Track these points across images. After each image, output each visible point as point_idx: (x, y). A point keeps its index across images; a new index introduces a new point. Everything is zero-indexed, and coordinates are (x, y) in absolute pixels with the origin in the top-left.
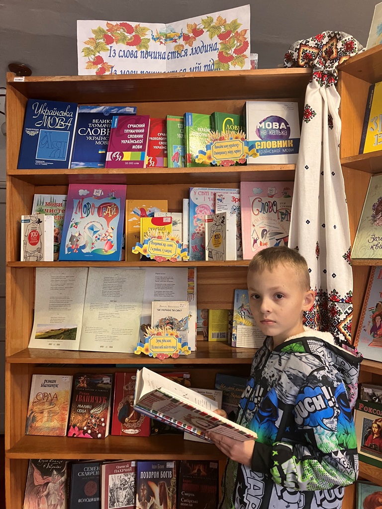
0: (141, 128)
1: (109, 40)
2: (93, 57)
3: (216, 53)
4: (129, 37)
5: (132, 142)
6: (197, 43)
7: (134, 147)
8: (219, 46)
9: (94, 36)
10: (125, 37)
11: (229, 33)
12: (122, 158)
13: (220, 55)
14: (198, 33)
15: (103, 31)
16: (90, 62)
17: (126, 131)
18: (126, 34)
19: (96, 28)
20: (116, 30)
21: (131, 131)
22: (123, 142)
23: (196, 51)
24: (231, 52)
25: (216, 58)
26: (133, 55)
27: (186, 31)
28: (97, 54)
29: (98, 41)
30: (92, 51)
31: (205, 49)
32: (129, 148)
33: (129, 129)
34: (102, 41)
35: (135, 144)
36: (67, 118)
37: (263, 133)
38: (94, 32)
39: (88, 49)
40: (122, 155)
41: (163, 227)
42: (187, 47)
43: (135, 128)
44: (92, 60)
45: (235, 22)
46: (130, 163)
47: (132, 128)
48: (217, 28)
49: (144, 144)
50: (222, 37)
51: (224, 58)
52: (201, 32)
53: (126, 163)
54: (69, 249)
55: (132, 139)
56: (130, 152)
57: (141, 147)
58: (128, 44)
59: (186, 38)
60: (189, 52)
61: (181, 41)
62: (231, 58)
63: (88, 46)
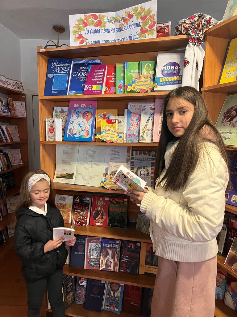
0: (102, 72)
1: (85, 24)
2: (77, 34)
3: (139, 28)
4: (96, 22)
5: (97, 79)
6: (130, 23)
7: (98, 82)
8: (141, 24)
9: (77, 23)
10: (93, 22)
11: (146, 16)
12: (92, 89)
13: (142, 29)
14: (131, 16)
15: (82, 20)
16: (76, 37)
17: (95, 74)
18: (94, 20)
19: (78, 19)
20: (89, 19)
21: (97, 74)
22: (93, 80)
23: (130, 27)
24: (147, 27)
25: (139, 31)
26: (97, 32)
27: (125, 16)
28: (80, 33)
29: (80, 26)
30: (77, 31)
31: (134, 26)
32: (95, 83)
33: (96, 72)
34: (82, 25)
35: (98, 81)
36: (67, 68)
37: (165, 72)
38: (78, 21)
39: (75, 30)
40: (92, 87)
41: (112, 124)
42: (125, 25)
43: (99, 72)
44: (77, 36)
45: (149, 9)
46: (96, 91)
47: (97, 72)
48: (140, 13)
49: (103, 81)
50: (143, 18)
51: (143, 31)
52: (132, 16)
53: (94, 91)
54: (69, 135)
55: (97, 78)
56: (96, 85)
57: (101, 82)
58: (95, 26)
59: (125, 20)
60: (126, 28)
61: (122, 22)
62: (147, 31)
63: (75, 29)
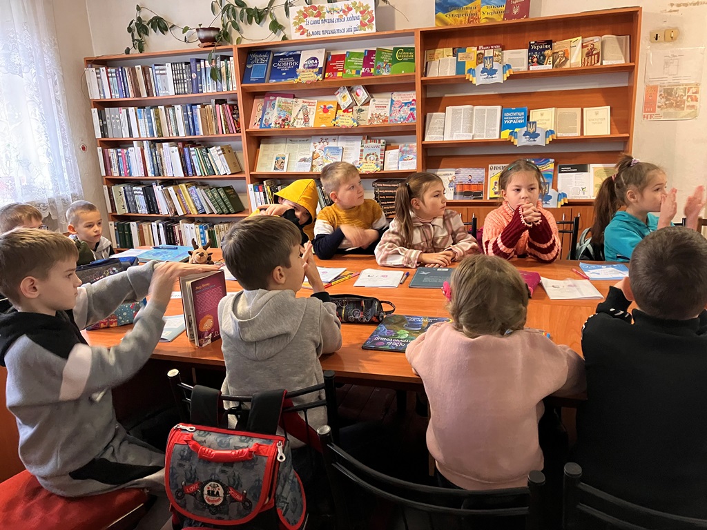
1: (305, 16)
2: (298, 26)
3: (359, 21)
4: (315, 13)
6: (350, 15)
8: (360, 18)
10: (313, 13)
11: (365, 11)
13: (361, 22)
14: (350, 9)
15: (302, 11)
19: (298, 10)
20: (309, 10)
23: (349, 19)
24: (366, 21)
25: (359, 24)
26: (318, 22)
27: (344, 8)
30: (297, 23)
31: (353, 18)
34: (302, 17)
36: (266, 58)
38: (298, 12)
42: (344, 16)
45: (367, 5)
48: (359, 7)
50: (361, 13)
51: (363, 25)
52: (351, 9)
58: (315, 17)
59: (344, 12)
60: (346, 19)
61: (341, 13)
62: (366, 25)
63: (295, 21)
